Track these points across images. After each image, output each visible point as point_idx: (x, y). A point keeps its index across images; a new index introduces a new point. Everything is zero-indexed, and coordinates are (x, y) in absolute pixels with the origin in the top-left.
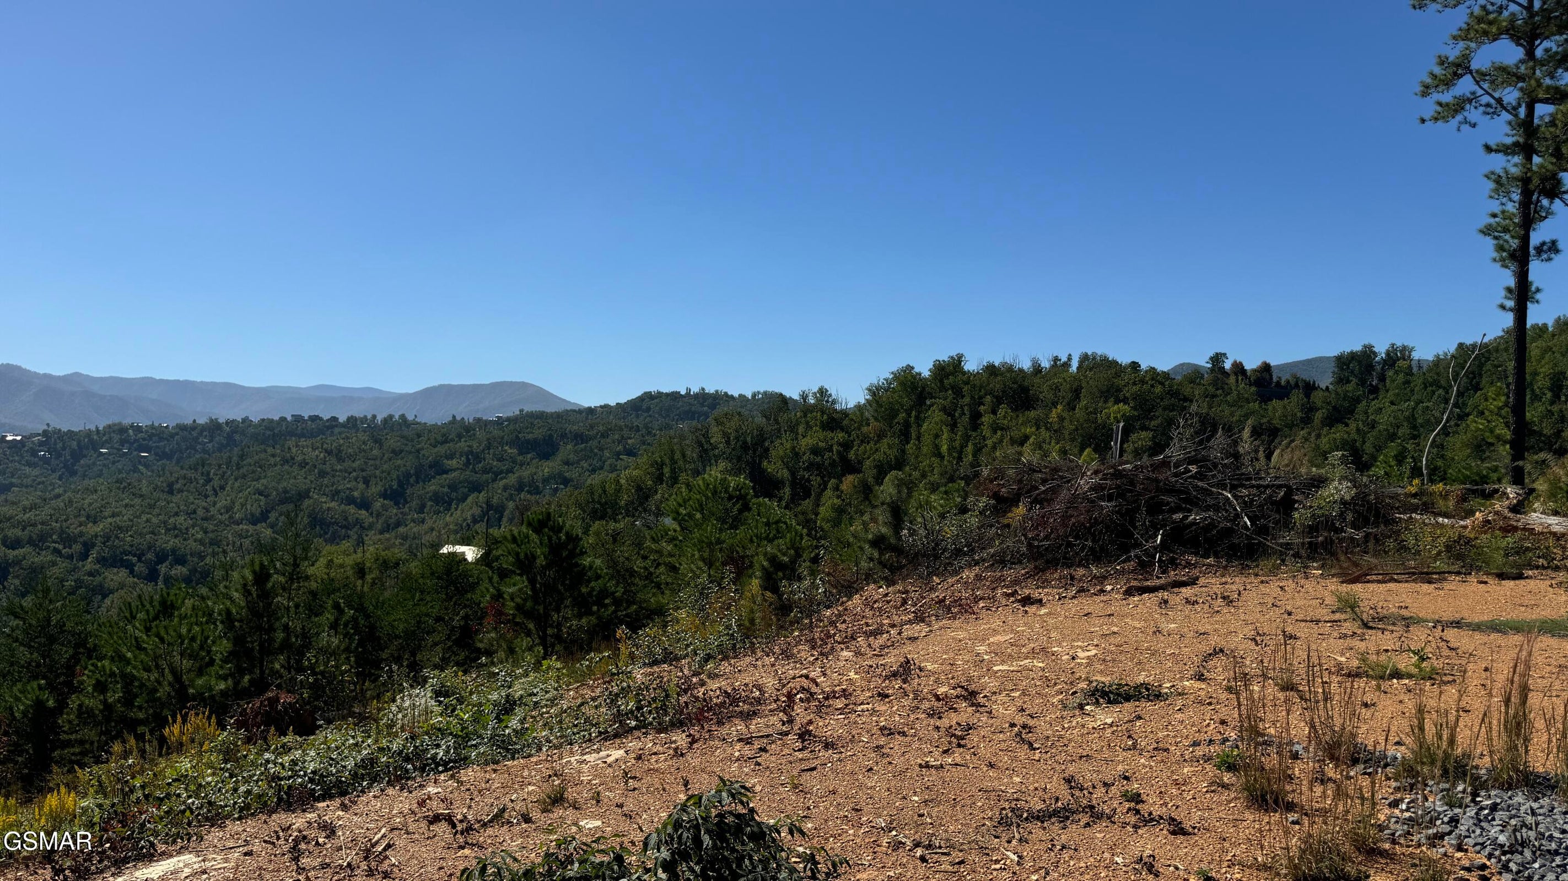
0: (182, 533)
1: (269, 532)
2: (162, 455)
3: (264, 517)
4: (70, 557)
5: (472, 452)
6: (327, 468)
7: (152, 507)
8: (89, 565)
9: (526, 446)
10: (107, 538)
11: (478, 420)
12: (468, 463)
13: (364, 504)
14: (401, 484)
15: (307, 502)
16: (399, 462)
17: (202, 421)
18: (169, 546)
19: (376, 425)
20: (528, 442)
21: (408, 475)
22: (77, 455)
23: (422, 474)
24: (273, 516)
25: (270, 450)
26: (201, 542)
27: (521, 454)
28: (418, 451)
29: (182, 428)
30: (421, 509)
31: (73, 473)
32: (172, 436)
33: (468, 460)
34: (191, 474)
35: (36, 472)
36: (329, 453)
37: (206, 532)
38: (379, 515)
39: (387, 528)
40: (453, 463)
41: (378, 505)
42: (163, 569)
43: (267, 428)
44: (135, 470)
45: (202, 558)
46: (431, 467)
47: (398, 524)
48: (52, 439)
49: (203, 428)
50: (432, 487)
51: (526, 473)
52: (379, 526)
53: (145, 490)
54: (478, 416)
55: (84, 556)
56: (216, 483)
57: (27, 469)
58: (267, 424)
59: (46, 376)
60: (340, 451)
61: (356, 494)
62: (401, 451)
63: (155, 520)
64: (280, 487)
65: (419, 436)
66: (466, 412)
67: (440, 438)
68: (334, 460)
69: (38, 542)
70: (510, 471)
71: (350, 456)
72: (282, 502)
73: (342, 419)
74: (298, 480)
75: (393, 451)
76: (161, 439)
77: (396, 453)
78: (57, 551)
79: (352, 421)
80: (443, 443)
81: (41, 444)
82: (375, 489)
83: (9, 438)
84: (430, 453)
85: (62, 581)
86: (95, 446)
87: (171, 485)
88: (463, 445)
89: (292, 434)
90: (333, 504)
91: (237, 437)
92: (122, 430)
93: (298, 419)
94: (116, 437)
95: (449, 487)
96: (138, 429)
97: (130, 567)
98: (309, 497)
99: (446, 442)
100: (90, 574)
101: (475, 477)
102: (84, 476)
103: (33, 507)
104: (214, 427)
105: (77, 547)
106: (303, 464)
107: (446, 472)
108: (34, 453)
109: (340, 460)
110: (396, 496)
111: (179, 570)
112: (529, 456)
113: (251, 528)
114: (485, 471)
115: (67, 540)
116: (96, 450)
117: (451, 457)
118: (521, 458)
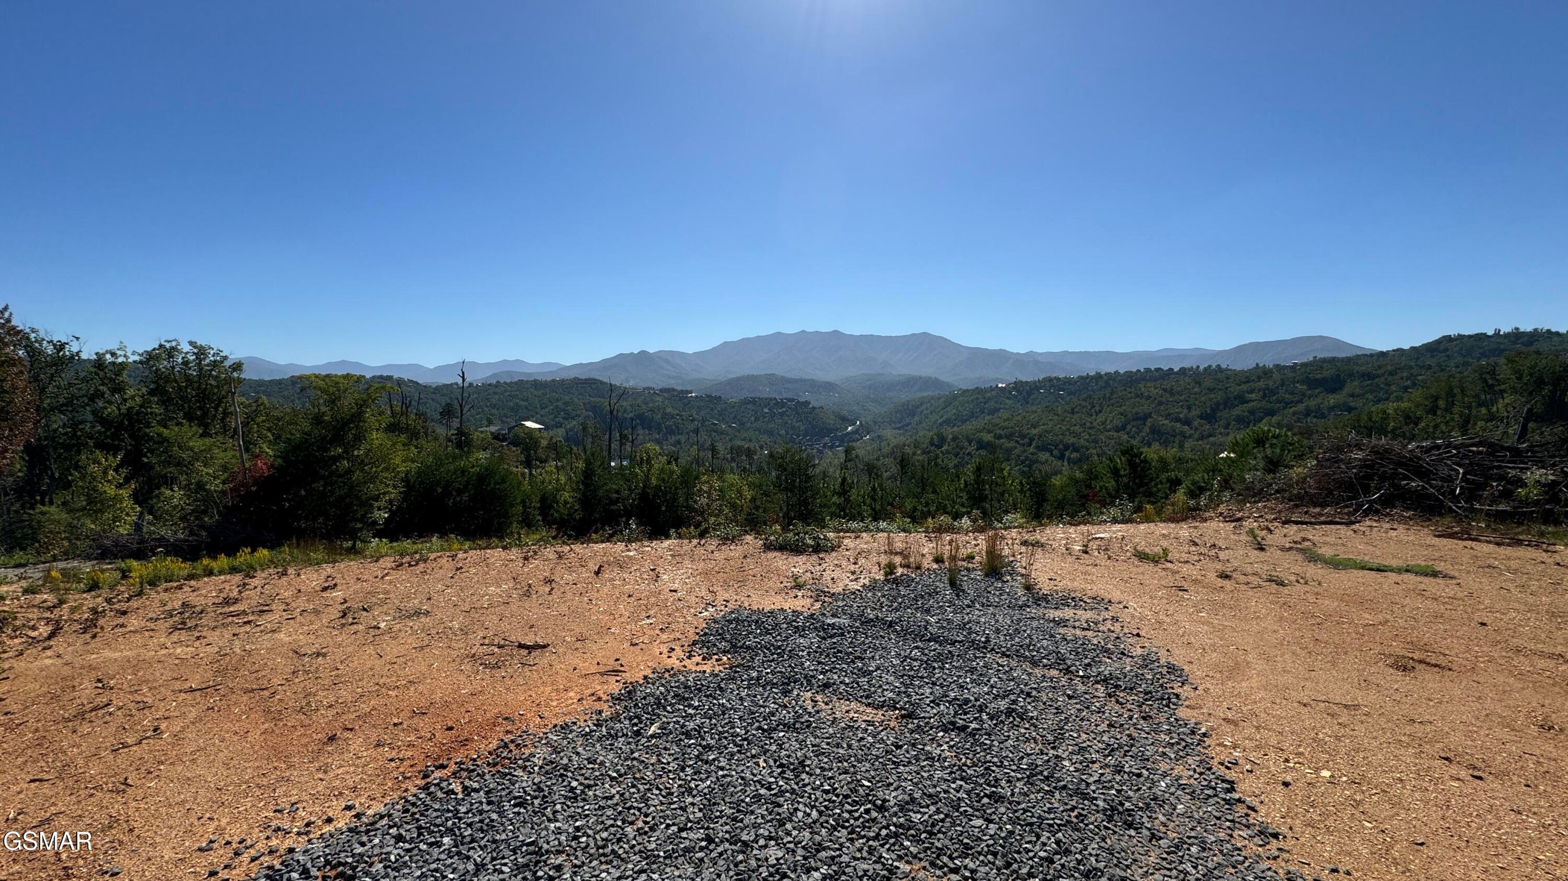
0: (1078, 436)
1: (1126, 437)
2: (1070, 393)
3: (1123, 428)
4: (1023, 445)
5: (1268, 389)
6: (1164, 400)
7: (1063, 420)
8: (1031, 449)
9: (1313, 384)
10: (1040, 436)
11: (1277, 366)
12: (1264, 396)
13: (1187, 422)
14: (1213, 410)
15: (1150, 420)
16: (1212, 396)
17: (1092, 374)
18: (1070, 442)
19: (1199, 373)
20: (1317, 380)
21: (1218, 404)
22: (1029, 394)
23: (1228, 403)
24: (1129, 427)
25: (1129, 390)
26: (1088, 441)
27: (1310, 389)
28: (1227, 388)
29: (1081, 378)
30: (1227, 427)
31: (1028, 403)
32: (1076, 382)
33: (1265, 394)
34: (1084, 403)
35: (1011, 402)
36: (1165, 390)
37: (1090, 435)
38: (1196, 429)
39: (1202, 438)
40: (1253, 396)
41: (1196, 423)
42: (1067, 454)
43: (1129, 376)
44: (1057, 401)
45: (1088, 449)
46: (1235, 398)
47: (1210, 435)
48: (1018, 385)
49: (1092, 377)
50: (1237, 411)
51: (1313, 403)
52: (1196, 436)
53: (1059, 412)
54: (1278, 363)
55: (1030, 445)
56: (1097, 408)
57: (1007, 401)
58: (1129, 374)
59: (1018, 354)
60: (1172, 389)
61: (1181, 416)
62: (1214, 389)
63: (1064, 428)
64: (1134, 411)
65: (1228, 378)
66: (1268, 361)
67: (1243, 380)
68: (1168, 395)
69: (1009, 437)
70: (1301, 401)
71: (1178, 393)
72: (1134, 420)
73: (1176, 370)
74: (1146, 408)
75: (1209, 389)
76: (1070, 384)
77: (1211, 390)
78: (1017, 442)
79: (1183, 371)
80: (1244, 383)
81: (1014, 388)
82: (1195, 412)
83: (1000, 385)
84: (1235, 390)
85: (1019, 456)
86: (1038, 389)
87: (1073, 409)
88: (1261, 384)
89: (1144, 379)
90: (1166, 422)
91: (1111, 382)
92: (1050, 380)
93: (1148, 370)
94: (1048, 384)
95: (1249, 412)
96: (1058, 379)
97: (1051, 452)
98: (1151, 417)
99: (1248, 382)
100: (1032, 454)
101: (1269, 406)
102: (1033, 404)
103: (1008, 419)
104: (1099, 376)
105: (1027, 440)
106: (1148, 398)
107: (1247, 402)
108: (1010, 393)
109: (1172, 394)
110: (1209, 417)
111: (1075, 455)
112: (1317, 391)
113: (1115, 434)
114: (1278, 401)
115: (1023, 436)
116: (1038, 391)
117: (1251, 392)
118: (1310, 392)
